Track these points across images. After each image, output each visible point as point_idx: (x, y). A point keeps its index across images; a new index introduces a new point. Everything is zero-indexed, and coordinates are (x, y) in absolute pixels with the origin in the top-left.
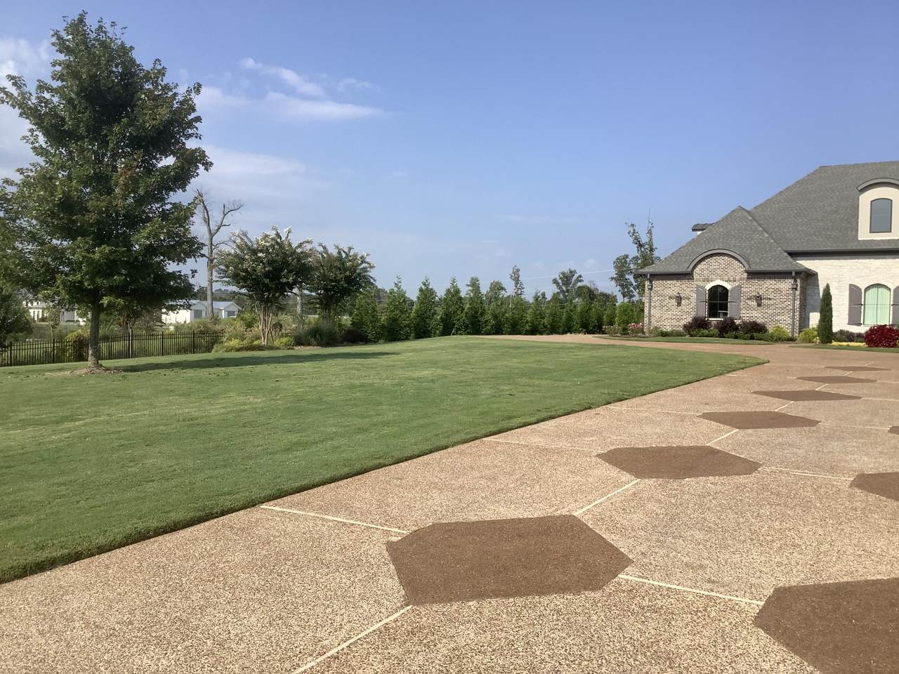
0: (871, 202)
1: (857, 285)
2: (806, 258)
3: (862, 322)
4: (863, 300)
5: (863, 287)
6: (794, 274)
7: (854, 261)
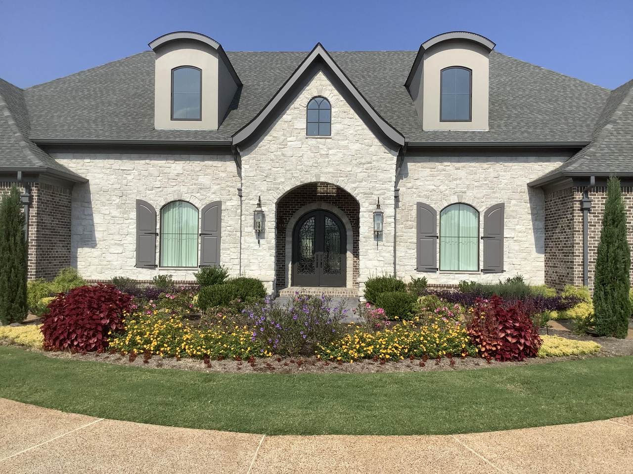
0: (172, 70)
1: (150, 202)
2: (71, 155)
3: (157, 263)
4: (158, 227)
5: (157, 203)
6: (19, 175)
7: (143, 162)
